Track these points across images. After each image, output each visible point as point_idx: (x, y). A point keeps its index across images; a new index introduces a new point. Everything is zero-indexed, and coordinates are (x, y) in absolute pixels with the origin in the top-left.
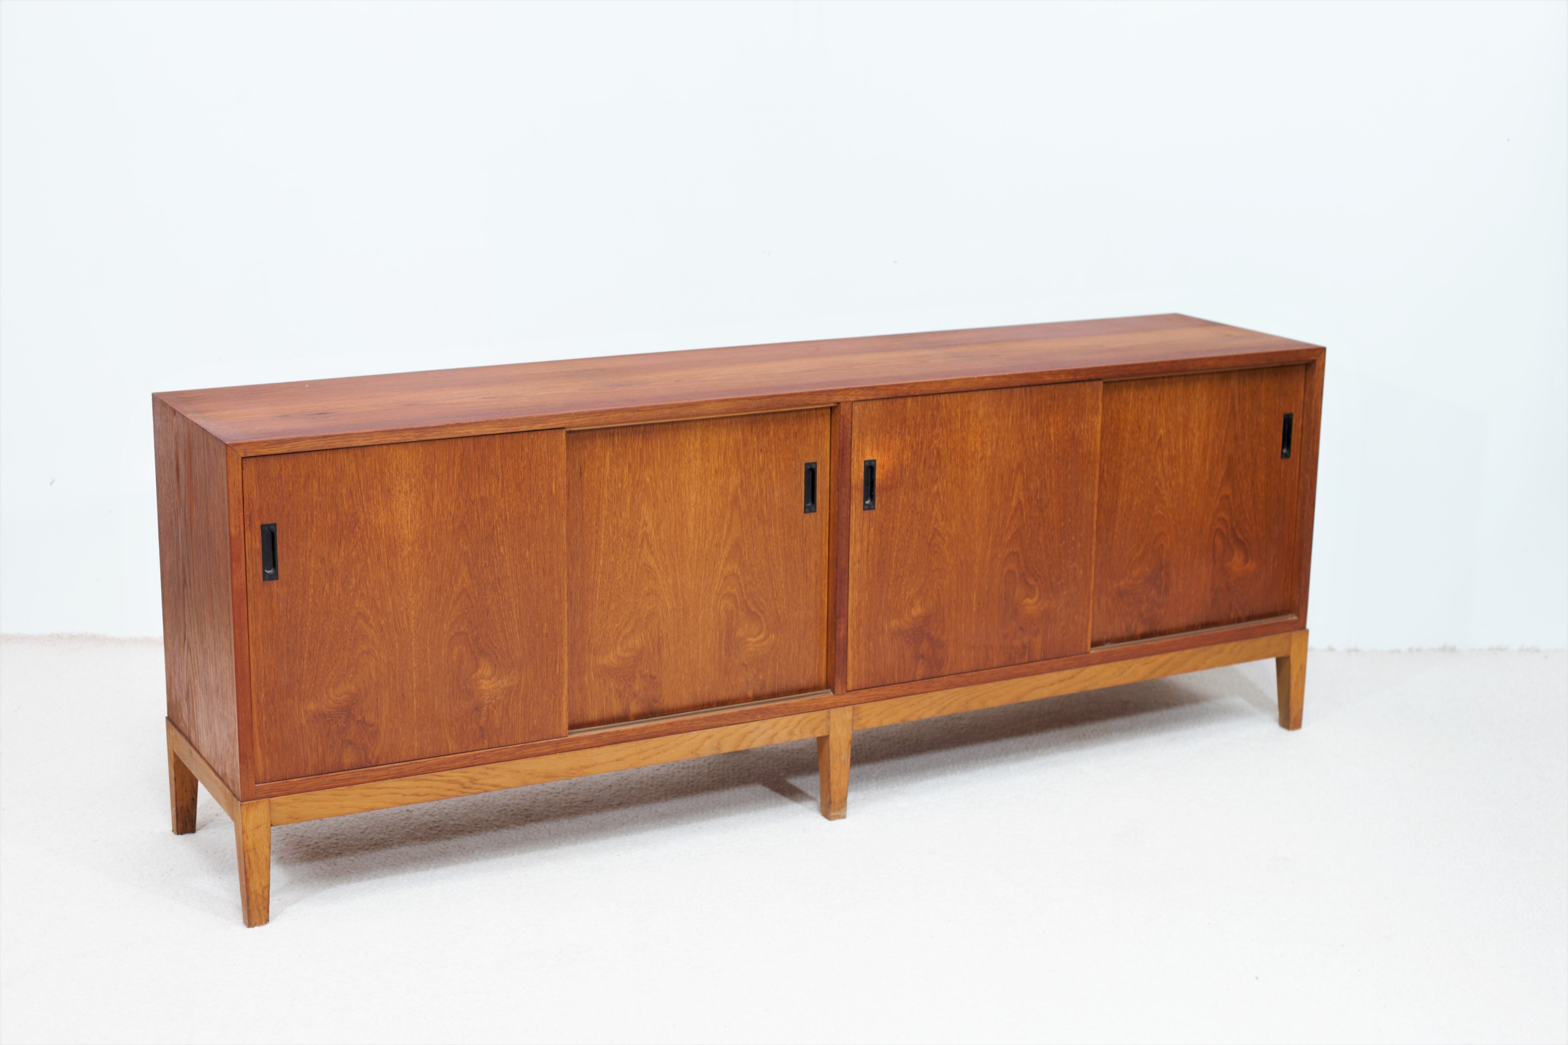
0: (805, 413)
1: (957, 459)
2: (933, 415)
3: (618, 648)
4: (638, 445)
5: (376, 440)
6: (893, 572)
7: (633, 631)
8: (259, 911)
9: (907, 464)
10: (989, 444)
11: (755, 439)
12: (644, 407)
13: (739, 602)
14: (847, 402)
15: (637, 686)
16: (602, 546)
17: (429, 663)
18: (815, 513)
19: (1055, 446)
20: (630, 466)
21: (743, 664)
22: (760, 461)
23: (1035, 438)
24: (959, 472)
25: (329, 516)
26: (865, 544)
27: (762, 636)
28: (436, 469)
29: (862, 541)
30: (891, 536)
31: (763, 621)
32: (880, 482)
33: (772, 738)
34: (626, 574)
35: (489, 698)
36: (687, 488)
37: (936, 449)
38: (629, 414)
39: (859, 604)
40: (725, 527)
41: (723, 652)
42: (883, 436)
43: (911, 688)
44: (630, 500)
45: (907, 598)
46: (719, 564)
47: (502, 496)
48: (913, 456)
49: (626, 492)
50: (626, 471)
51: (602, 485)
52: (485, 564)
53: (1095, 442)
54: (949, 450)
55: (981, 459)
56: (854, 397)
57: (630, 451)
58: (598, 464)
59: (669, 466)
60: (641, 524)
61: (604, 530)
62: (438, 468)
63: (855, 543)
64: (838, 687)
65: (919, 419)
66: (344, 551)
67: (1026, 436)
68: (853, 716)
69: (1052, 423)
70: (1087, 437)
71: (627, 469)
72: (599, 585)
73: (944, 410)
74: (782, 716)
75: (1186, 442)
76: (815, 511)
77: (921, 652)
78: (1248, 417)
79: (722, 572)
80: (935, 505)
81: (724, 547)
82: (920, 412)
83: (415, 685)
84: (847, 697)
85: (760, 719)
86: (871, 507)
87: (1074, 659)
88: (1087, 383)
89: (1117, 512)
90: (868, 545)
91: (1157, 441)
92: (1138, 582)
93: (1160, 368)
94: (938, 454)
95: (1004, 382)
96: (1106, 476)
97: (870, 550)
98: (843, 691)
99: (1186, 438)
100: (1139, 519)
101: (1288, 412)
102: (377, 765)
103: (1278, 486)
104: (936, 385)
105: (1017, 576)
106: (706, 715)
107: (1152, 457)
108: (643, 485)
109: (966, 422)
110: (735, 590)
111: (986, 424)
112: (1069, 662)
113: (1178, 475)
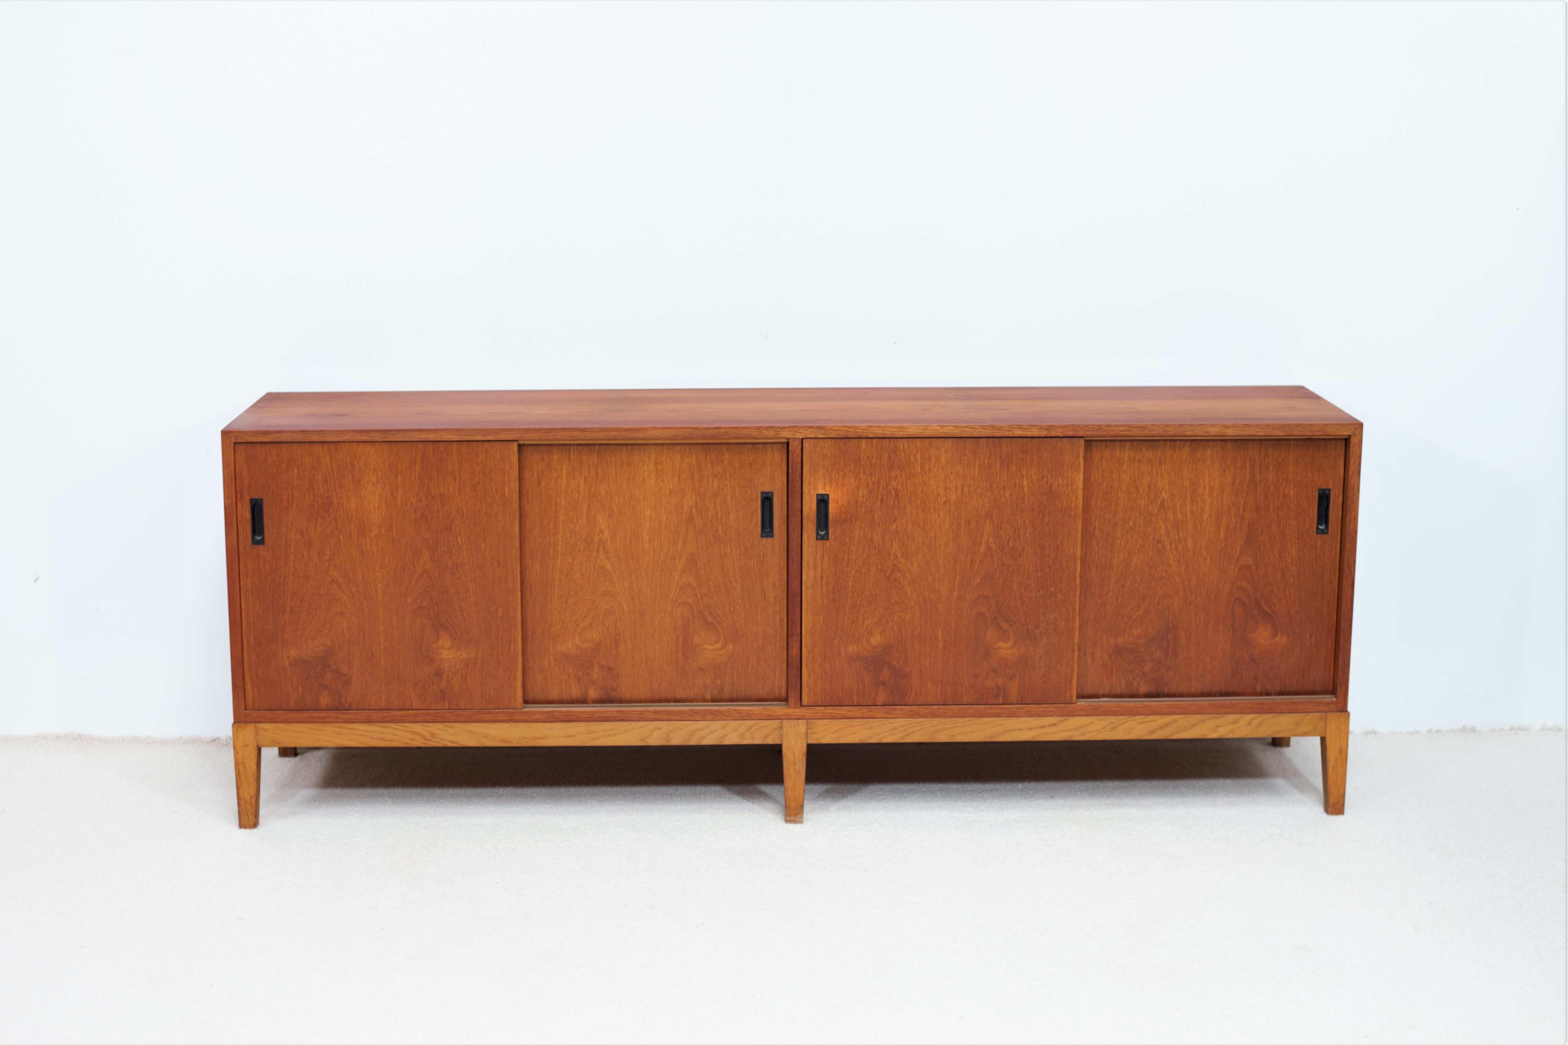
0: (760, 446)
1: (917, 501)
2: (890, 457)
3: (577, 638)
4: (594, 462)
5: (346, 438)
6: (849, 600)
7: (590, 625)
8: (248, 815)
9: (863, 501)
10: (953, 489)
11: (709, 466)
12: (591, 428)
13: (695, 611)
14: (795, 439)
15: (596, 674)
16: (560, 547)
17: (395, 630)
18: (772, 539)
19: (1029, 498)
20: (586, 479)
21: (701, 669)
22: (715, 486)
23: (1006, 488)
24: (920, 513)
25: (307, 497)
26: (819, 571)
27: (719, 645)
28: (400, 466)
29: (815, 568)
30: (847, 566)
31: (720, 631)
32: (834, 515)
33: (722, 738)
34: (583, 574)
35: (449, 666)
36: (642, 504)
37: (894, 489)
38: (576, 433)
39: (814, 626)
40: (680, 542)
41: (680, 655)
42: (836, 473)
43: (870, 711)
44: (587, 509)
45: (865, 626)
46: (675, 575)
47: (459, 494)
48: (869, 494)
49: (582, 502)
50: (582, 484)
51: (559, 493)
52: (445, 551)
53: (1077, 498)
54: (909, 493)
55: (945, 503)
56: (803, 435)
57: (586, 466)
58: (555, 475)
59: (624, 483)
60: (597, 532)
61: (561, 533)
62: (401, 466)
63: (808, 569)
64: (792, 700)
65: (874, 460)
66: (320, 527)
67: (995, 486)
68: (807, 729)
69: (1025, 475)
70: (1067, 492)
71: (583, 481)
72: (557, 581)
73: (903, 454)
74: (732, 720)
75: (1195, 507)
76: (772, 536)
77: (881, 679)
78: (1272, 488)
79: (678, 582)
80: (894, 543)
81: (679, 559)
82: (875, 454)
83: (382, 647)
84: (799, 711)
85: (710, 719)
86: (825, 538)
87: (1056, 707)
88: (1065, 440)
89: (1113, 570)
90: (822, 573)
91: (1159, 503)
92: (1140, 641)
93: (1150, 430)
94: (897, 494)
95: (967, 432)
96: (1098, 533)
97: (824, 577)
98: (798, 705)
99: (1195, 503)
100: (1139, 579)
101: (1324, 487)
102: (349, 710)
103: (1314, 561)
104: (891, 429)
105: (989, 619)
106: (657, 709)
107: (1153, 519)
108: (599, 498)
109: (927, 467)
110: (691, 600)
111: (950, 471)
112: (1050, 709)
113: (1185, 539)
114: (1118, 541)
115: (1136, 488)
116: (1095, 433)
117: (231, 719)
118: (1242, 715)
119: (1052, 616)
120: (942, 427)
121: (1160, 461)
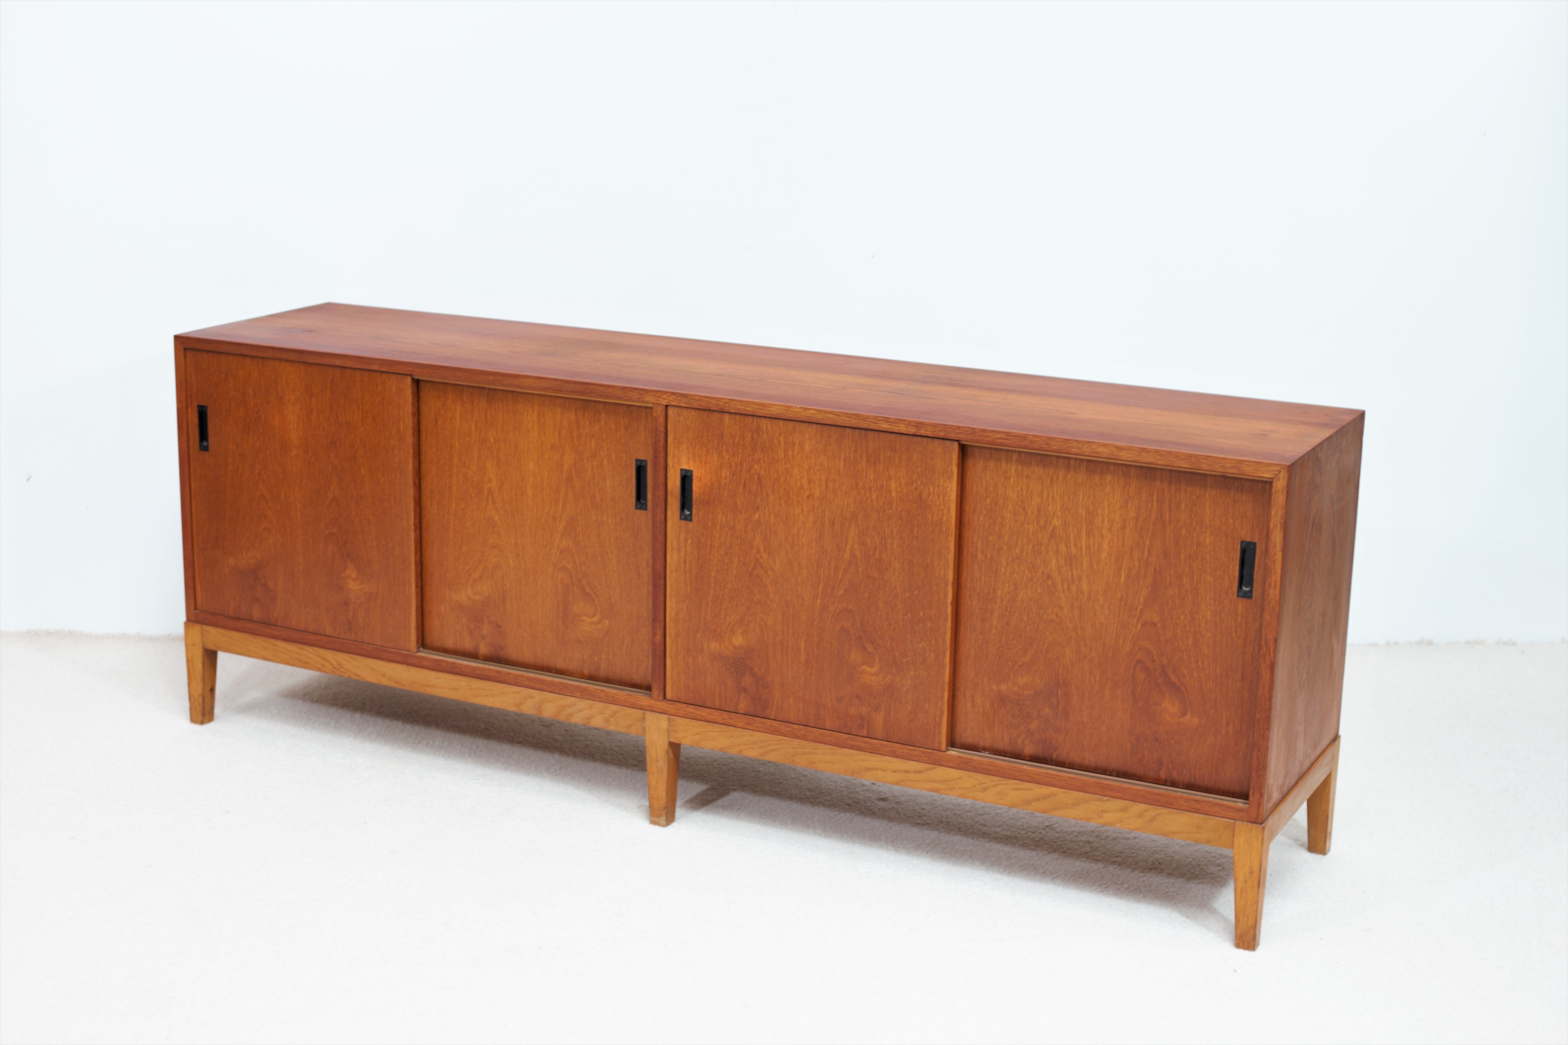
1: (780, 491)
2: (752, 437)
3: (469, 589)
4: (483, 407)
6: (712, 591)
7: (481, 577)
9: (726, 483)
10: (817, 483)
11: (587, 424)
13: (574, 578)
14: (658, 404)
15: (486, 629)
16: (454, 491)
18: (643, 511)
19: (897, 503)
20: (476, 424)
21: (579, 641)
22: (592, 447)
23: (873, 489)
24: (783, 505)
25: (241, 409)
26: (683, 554)
27: (596, 619)
29: (679, 550)
30: (710, 553)
31: (597, 604)
32: (698, 495)
33: (589, 719)
34: (474, 523)
35: (355, 598)
36: (526, 456)
37: (757, 474)
39: (677, 614)
40: (561, 503)
41: (561, 623)
42: (699, 448)
43: (730, 718)
44: (477, 455)
45: (727, 623)
46: (555, 536)
47: (362, 424)
48: (731, 476)
49: (473, 446)
50: (473, 427)
51: (453, 435)
52: (350, 480)
53: (949, 511)
54: (772, 480)
55: (808, 497)
56: (666, 401)
57: (476, 410)
58: (450, 415)
59: (510, 432)
60: (487, 480)
61: (455, 477)
62: (315, 389)
63: (672, 550)
64: (656, 692)
65: (737, 438)
66: (251, 440)
67: (861, 485)
68: (669, 726)
69: (893, 477)
70: (938, 503)
71: (474, 425)
72: (452, 526)
73: (765, 435)
75: (1091, 542)
76: (646, 509)
77: (743, 685)
78: (1184, 531)
79: (558, 545)
80: (756, 535)
81: (560, 521)
82: (738, 432)
84: (663, 705)
85: (579, 697)
86: (688, 518)
87: (923, 752)
88: (936, 441)
89: (996, 603)
90: (685, 556)
91: (1050, 531)
92: (1027, 693)
93: (1031, 442)
94: (760, 480)
95: (830, 419)
96: (980, 557)
97: (688, 562)
98: (661, 698)
99: (1091, 536)
100: (1025, 618)
101: (1248, 540)
102: (275, 625)
103: (1234, 630)
104: (752, 406)
105: (853, 637)
106: (531, 675)
107: (1043, 548)
108: (488, 444)
109: (790, 453)
110: (570, 566)
111: (813, 461)
112: (916, 753)
113: (1080, 579)
114: (1003, 570)
115: (1024, 509)
116: (970, 437)
117: (183, 618)
118: (1132, 803)
119: (920, 646)
120: (806, 409)
121: (1052, 480)
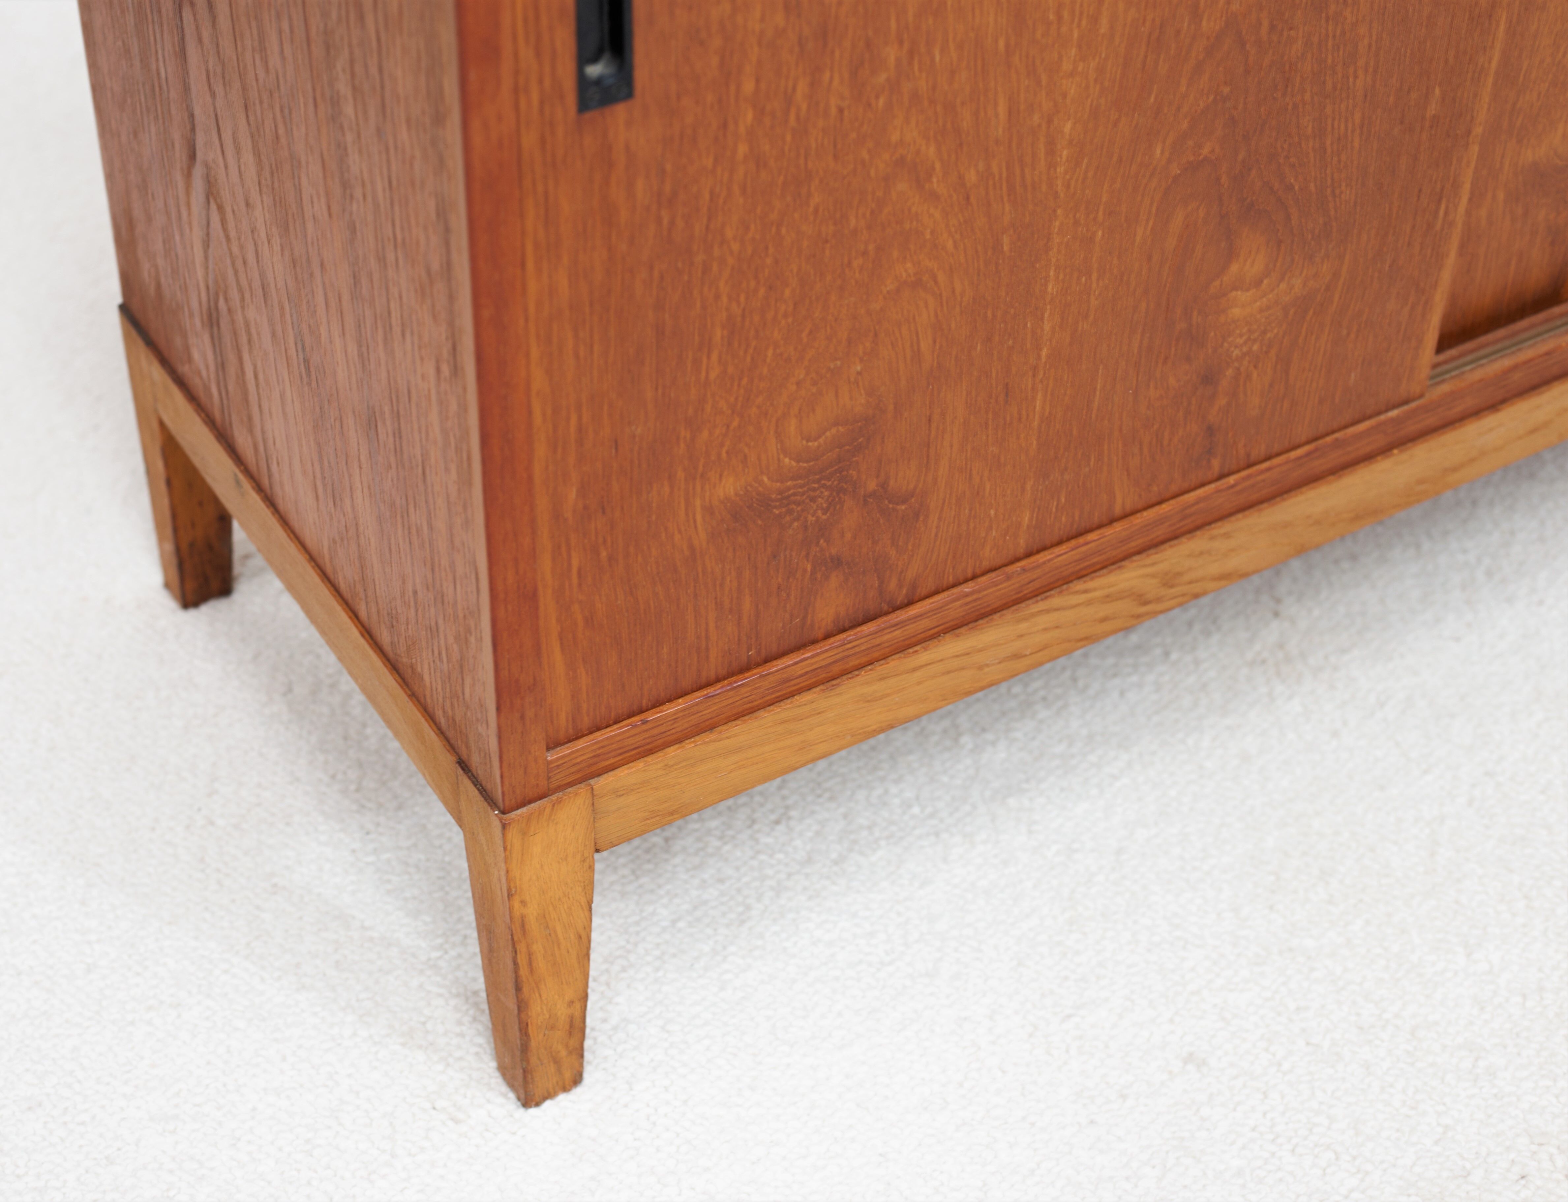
8: (556, 1061)
17: (1095, 276)
35: (1246, 341)
83: (1044, 353)
